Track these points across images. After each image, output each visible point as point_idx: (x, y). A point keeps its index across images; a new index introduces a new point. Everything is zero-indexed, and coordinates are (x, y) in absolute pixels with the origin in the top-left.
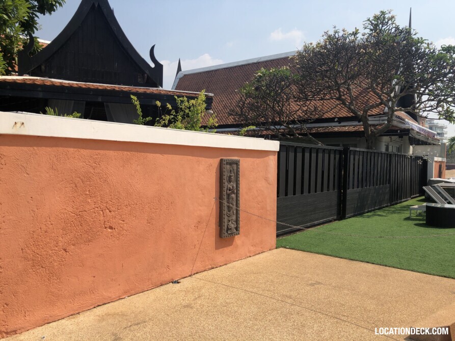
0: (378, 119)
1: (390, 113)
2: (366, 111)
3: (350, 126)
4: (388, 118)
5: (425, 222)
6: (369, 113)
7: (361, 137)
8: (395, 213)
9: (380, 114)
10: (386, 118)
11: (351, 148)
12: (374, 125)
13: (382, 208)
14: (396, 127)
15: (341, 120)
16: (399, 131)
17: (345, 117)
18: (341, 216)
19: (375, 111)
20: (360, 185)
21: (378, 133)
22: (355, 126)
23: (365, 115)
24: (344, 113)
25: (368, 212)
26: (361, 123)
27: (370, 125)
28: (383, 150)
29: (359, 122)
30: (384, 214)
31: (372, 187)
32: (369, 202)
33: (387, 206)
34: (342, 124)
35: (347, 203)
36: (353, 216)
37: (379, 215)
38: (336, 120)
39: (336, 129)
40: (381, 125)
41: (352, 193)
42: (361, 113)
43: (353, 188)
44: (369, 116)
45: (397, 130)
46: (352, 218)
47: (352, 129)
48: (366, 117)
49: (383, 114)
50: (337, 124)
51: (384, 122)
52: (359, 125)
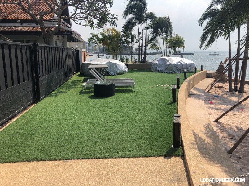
0: (50, 23)
1: (59, 19)
2: (42, 16)
3: (30, 27)
4: (58, 23)
5: (93, 94)
6: (44, 18)
7: (39, 36)
8: (71, 88)
9: (51, 20)
10: (57, 23)
11: (39, 44)
12: (48, 27)
13: (61, 85)
14: (63, 29)
15: (22, 22)
16: (65, 32)
17: (25, 20)
18: (37, 99)
19: (47, 17)
20: (47, 73)
21: (52, 33)
22: (34, 27)
23: (41, 19)
24: (24, 17)
25: (53, 91)
26: (39, 25)
27: (46, 27)
28: (55, 45)
29: (37, 24)
30: (65, 91)
31: (54, 72)
32: (54, 83)
33: (63, 84)
34: (24, 25)
35: (40, 89)
36: (45, 97)
37: (62, 92)
38: (18, 21)
39: (19, 29)
40: (53, 27)
41: (43, 80)
42: (38, 17)
43: (43, 76)
44: (44, 20)
45: (64, 31)
46: (45, 99)
47: (31, 29)
48: (42, 21)
49: (53, 20)
50: (19, 25)
51: (54, 25)
52: (38, 27)
